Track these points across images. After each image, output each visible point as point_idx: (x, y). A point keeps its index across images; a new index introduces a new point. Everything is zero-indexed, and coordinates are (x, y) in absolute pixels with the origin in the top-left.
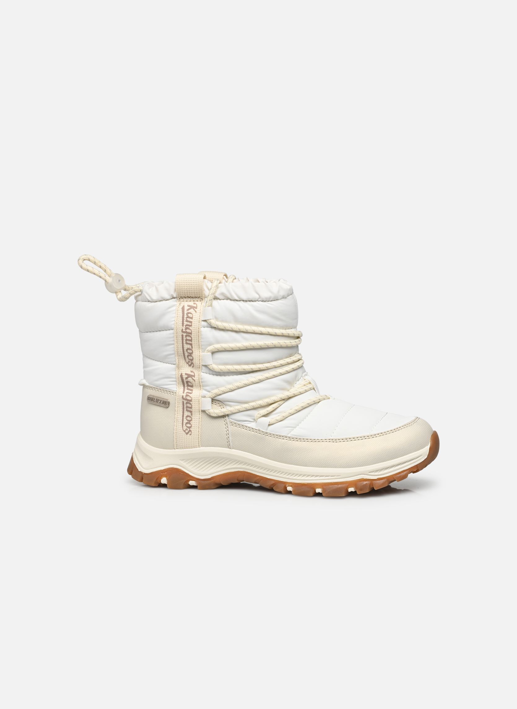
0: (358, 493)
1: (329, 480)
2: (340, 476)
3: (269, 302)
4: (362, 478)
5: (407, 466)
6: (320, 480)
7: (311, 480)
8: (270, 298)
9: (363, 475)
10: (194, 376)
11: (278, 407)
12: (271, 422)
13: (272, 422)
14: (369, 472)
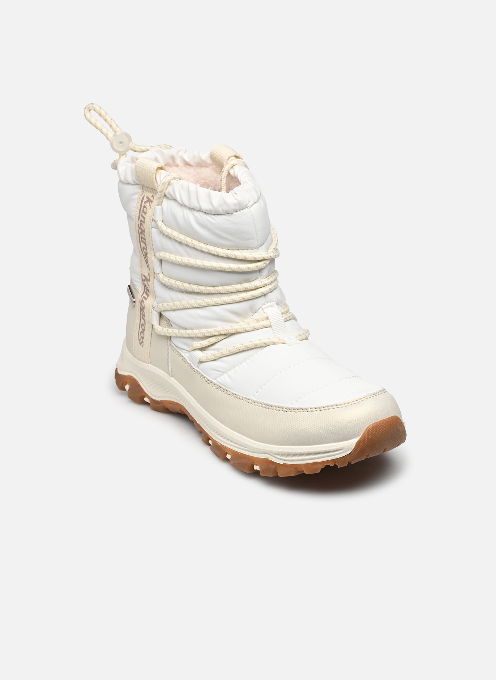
0: (261, 474)
1: (237, 449)
2: (247, 448)
3: (212, 216)
4: (267, 458)
5: (321, 458)
6: (231, 445)
7: (224, 442)
8: (211, 211)
9: (269, 456)
10: (149, 280)
11: (216, 343)
12: (201, 359)
13: (203, 359)
14: (275, 454)
